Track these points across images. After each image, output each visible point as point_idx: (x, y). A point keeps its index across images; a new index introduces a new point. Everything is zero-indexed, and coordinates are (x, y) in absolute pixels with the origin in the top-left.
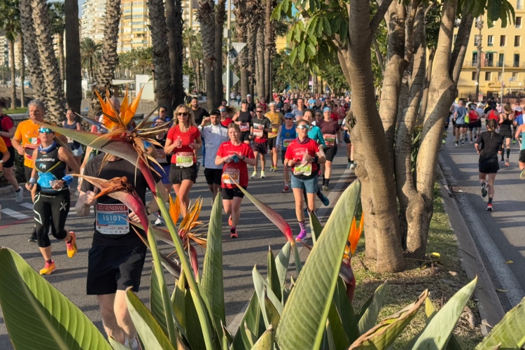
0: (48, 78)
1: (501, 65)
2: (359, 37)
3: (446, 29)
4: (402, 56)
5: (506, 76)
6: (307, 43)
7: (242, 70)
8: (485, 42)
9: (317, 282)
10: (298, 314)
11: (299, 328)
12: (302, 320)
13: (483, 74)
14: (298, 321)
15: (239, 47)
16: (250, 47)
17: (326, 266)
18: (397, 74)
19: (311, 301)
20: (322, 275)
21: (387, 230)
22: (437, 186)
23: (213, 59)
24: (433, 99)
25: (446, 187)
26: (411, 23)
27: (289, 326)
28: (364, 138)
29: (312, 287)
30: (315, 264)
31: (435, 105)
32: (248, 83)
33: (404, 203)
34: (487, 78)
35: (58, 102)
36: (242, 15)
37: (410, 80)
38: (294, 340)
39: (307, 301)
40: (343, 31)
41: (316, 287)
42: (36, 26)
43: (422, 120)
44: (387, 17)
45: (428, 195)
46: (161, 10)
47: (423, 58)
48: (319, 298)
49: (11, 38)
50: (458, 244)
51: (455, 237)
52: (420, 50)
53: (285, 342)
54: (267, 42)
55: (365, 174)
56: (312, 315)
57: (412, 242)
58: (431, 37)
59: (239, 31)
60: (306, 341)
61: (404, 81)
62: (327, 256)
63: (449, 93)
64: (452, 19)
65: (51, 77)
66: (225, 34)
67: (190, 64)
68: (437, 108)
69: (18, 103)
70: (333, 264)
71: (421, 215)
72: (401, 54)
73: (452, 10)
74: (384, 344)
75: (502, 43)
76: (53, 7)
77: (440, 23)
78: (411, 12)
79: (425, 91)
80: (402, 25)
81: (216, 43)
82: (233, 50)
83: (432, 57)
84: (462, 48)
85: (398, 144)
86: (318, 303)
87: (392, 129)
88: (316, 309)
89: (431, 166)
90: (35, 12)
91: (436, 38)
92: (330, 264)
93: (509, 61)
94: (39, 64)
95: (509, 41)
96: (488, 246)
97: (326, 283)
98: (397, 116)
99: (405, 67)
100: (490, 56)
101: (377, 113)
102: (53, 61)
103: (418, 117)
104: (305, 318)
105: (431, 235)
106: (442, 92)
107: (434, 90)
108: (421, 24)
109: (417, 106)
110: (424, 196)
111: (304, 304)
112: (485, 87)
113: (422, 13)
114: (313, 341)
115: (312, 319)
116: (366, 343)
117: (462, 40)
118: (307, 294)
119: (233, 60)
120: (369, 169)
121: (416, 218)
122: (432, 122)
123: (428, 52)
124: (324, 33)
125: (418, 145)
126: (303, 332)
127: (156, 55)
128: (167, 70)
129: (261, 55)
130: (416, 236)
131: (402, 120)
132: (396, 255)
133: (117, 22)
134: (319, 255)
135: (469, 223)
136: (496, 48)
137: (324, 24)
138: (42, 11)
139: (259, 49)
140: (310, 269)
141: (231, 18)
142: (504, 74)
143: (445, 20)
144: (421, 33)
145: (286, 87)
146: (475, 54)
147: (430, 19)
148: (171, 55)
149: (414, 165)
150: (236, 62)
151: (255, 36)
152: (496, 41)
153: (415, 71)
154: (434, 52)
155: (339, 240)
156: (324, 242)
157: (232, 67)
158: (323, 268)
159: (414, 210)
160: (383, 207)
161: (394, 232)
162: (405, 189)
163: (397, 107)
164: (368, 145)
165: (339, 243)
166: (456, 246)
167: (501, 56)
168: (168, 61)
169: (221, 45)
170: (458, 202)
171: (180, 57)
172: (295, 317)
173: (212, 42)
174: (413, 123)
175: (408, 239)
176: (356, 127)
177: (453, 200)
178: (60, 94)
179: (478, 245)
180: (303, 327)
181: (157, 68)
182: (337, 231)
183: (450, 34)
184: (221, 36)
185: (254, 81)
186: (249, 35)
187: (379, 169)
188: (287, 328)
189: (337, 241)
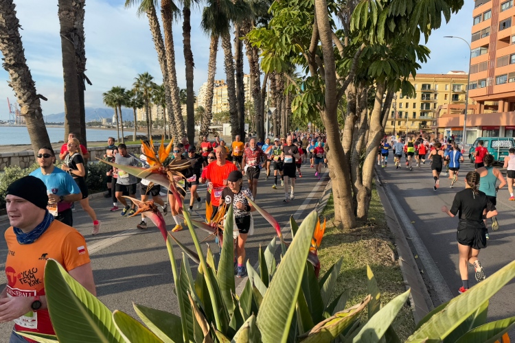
0: (178, 126)
1: (406, 117)
2: (330, 104)
3: (378, 99)
4: (355, 114)
5: (409, 123)
6: (302, 107)
7: (274, 121)
8: (398, 106)
9: (286, 285)
10: (272, 307)
11: (273, 317)
12: (275, 312)
13: (397, 122)
14: (272, 312)
15: (273, 110)
16: (278, 109)
17: (292, 273)
18: (351, 123)
19: (281, 298)
20: (290, 280)
21: (346, 206)
22: (374, 181)
23: (260, 115)
24: (371, 136)
25: (378, 180)
26: (359, 96)
27: (266, 316)
28: (333, 158)
29: (282, 288)
30: (284, 271)
31: (372, 139)
32: (277, 127)
33: (356, 191)
34: (399, 124)
35: (183, 137)
36: (274, 94)
37: (359, 126)
38: (270, 325)
39: (279, 298)
40: (322, 101)
41: (285, 288)
42: (172, 100)
43: (365, 146)
44: (346, 92)
45: (369, 187)
46: (234, 92)
47: (366, 115)
48: (287, 297)
49: (164, 106)
50: (385, 212)
51: (383, 209)
52: (364, 111)
53: (263, 327)
54: (287, 107)
55: (334, 176)
56: (283, 308)
57: (360, 212)
58: (371, 103)
59: (273, 101)
60: (279, 326)
61: (356, 126)
62: (293, 266)
63: (380, 133)
64: (382, 94)
65: (180, 125)
66: (266, 103)
67: (249, 118)
68: (374, 141)
69: (167, 137)
70: (297, 271)
71: (365, 198)
72: (354, 113)
73: (382, 89)
74: (337, 331)
75: (407, 107)
76: (183, 91)
77: (375, 96)
78: (360, 90)
79: (367, 131)
80: (355, 97)
81: (261, 108)
82: (269, 111)
83: (370, 114)
84: (388, 109)
85: (352, 160)
86: (287, 300)
87: (349, 152)
88: (285, 304)
89: (370, 171)
90: (172, 93)
91: (373, 104)
92: (295, 271)
93: (410, 115)
94: (174, 119)
95: (411, 105)
96: (401, 213)
97: (293, 285)
98: (352, 145)
99: (356, 119)
100: (401, 113)
101: (341, 144)
102: (181, 117)
103: (363, 144)
104: (277, 311)
105: (370, 207)
106: (376, 132)
107: (372, 132)
108: (365, 97)
109: (363, 140)
110: (366, 188)
111: (276, 301)
112: (398, 129)
113: (365, 91)
114: (284, 326)
115: (283, 311)
116: (324, 330)
117: (387, 104)
118: (278, 293)
119: (270, 116)
120: (336, 174)
121: (362, 200)
122: (371, 148)
123: (369, 111)
124: (312, 101)
125: (363, 160)
126: (276, 320)
127: (232, 114)
128: (236, 121)
129: (284, 113)
130: (362, 209)
131: (354, 147)
132: (352, 220)
133: (212, 98)
134: (287, 265)
135: (390, 200)
136: (404, 109)
137: (311, 97)
138: (175, 93)
139: (283, 110)
140: (280, 275)
141: (269, 95)
142: (408, 122)
143: (378, 94)
144: (365, 102)
145: (297, 129)
146: (393, 112)
147: (370, 95)
148: (239, 114)
149: (361, 170)
150: (271, 117)
151: (281, 104)
152: (404, 105)
153: (362, 121)
154: (371, 111)
155: (302, 254)
156: (290, 255)
157: (269, 120)
158: (290, 274)
159: (361, 195)
160: (344, 194)
161: (350, 207)
162: (356, 184)
163: (352, 140)
164: (336, 161)
165: (302, 256)
166: (384, 214)
167: (407, 113)
168: (237, 117)
169: (264, 109)
170: (385, 189)
171: (243, 115)
172: (270, 309)
173: (259, 107)
174: (361, 149)
175: (358, 211)
176: (329, 151)
177: (382, 188)
178: (184, 133)
179: (396, 212)
180: (276, 317)
181: (232, 120)
182: (300, 248)
183: (381, 102)
184: (264, 104)
185: (280, 127)
186: (278, 104)
187: (342, 174)
188: (264, 317)
189: (300, 255)
